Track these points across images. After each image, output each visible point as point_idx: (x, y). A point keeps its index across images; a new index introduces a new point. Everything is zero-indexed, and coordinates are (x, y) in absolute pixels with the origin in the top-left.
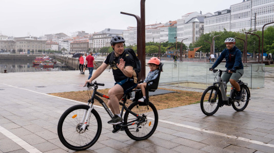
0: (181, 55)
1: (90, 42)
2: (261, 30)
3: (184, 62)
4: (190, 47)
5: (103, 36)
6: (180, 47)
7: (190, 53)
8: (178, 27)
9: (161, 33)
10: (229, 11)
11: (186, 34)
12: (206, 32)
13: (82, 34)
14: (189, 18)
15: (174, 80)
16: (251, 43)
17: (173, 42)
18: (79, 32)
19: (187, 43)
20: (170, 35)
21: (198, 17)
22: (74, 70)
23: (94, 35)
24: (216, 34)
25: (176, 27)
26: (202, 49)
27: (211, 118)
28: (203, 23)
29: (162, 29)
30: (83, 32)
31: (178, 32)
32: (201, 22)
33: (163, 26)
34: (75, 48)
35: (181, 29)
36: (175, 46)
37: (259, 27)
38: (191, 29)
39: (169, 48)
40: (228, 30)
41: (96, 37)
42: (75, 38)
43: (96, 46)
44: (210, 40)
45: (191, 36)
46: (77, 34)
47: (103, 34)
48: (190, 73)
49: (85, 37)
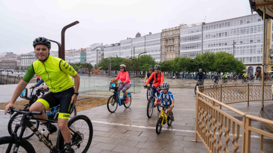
0: (89, 72)
1: (18, 61)
2: (137, 57)
3: (91, 77)
4: (95, 67)
5: (29, 57)
6: (89, 66)
7: (95, 71)
8: (87, 53)
9: (75, 56)
10: (119, 44)
11: (92, 57)
12: (105, 57)
13: (10, 54)
14: (94, 47)
15: (86, 89)
16: (132, 65)
17: (84, 63)
18: (8, 53)
19: (93, 64)
20: (81, 58)
21: (100, 47)
22: (3, 84)
23: (22, 56)
24: (112, 58)
25: (86, 53)
26: (103, 68)
27: (113, 114)
28: (103, 51)
29: (76, 54)
30: (12, 53)
31: (87, 56)
32: (102, 50)
33: (77, 52)
34: (4, 66)
35: (89, 54)
36: (85, 66)
37: (137, 56)
38: (96, 55)
39: (81, 67)
40: (119, 56)
41: (23, 57)
42: (3, 58)
43: (23, 65)
44: (108, 63)
45: (96, 59)
46: (6, 54)
47: (30, 56)
48: (96, 85)
49: (13, 57)
